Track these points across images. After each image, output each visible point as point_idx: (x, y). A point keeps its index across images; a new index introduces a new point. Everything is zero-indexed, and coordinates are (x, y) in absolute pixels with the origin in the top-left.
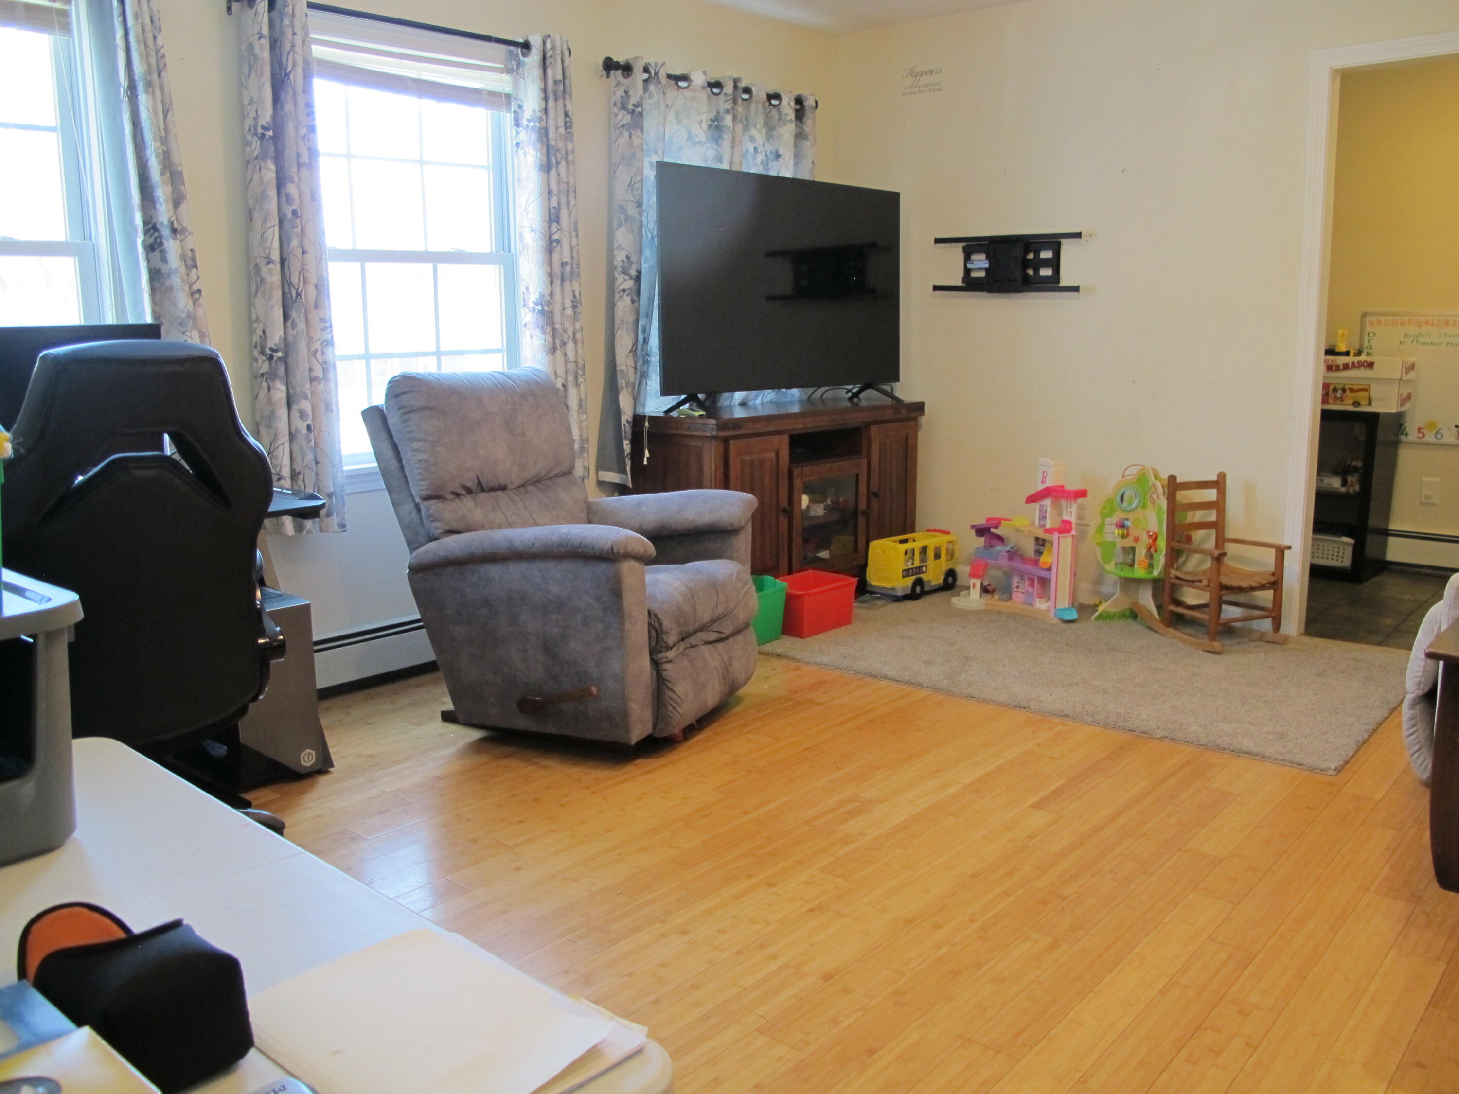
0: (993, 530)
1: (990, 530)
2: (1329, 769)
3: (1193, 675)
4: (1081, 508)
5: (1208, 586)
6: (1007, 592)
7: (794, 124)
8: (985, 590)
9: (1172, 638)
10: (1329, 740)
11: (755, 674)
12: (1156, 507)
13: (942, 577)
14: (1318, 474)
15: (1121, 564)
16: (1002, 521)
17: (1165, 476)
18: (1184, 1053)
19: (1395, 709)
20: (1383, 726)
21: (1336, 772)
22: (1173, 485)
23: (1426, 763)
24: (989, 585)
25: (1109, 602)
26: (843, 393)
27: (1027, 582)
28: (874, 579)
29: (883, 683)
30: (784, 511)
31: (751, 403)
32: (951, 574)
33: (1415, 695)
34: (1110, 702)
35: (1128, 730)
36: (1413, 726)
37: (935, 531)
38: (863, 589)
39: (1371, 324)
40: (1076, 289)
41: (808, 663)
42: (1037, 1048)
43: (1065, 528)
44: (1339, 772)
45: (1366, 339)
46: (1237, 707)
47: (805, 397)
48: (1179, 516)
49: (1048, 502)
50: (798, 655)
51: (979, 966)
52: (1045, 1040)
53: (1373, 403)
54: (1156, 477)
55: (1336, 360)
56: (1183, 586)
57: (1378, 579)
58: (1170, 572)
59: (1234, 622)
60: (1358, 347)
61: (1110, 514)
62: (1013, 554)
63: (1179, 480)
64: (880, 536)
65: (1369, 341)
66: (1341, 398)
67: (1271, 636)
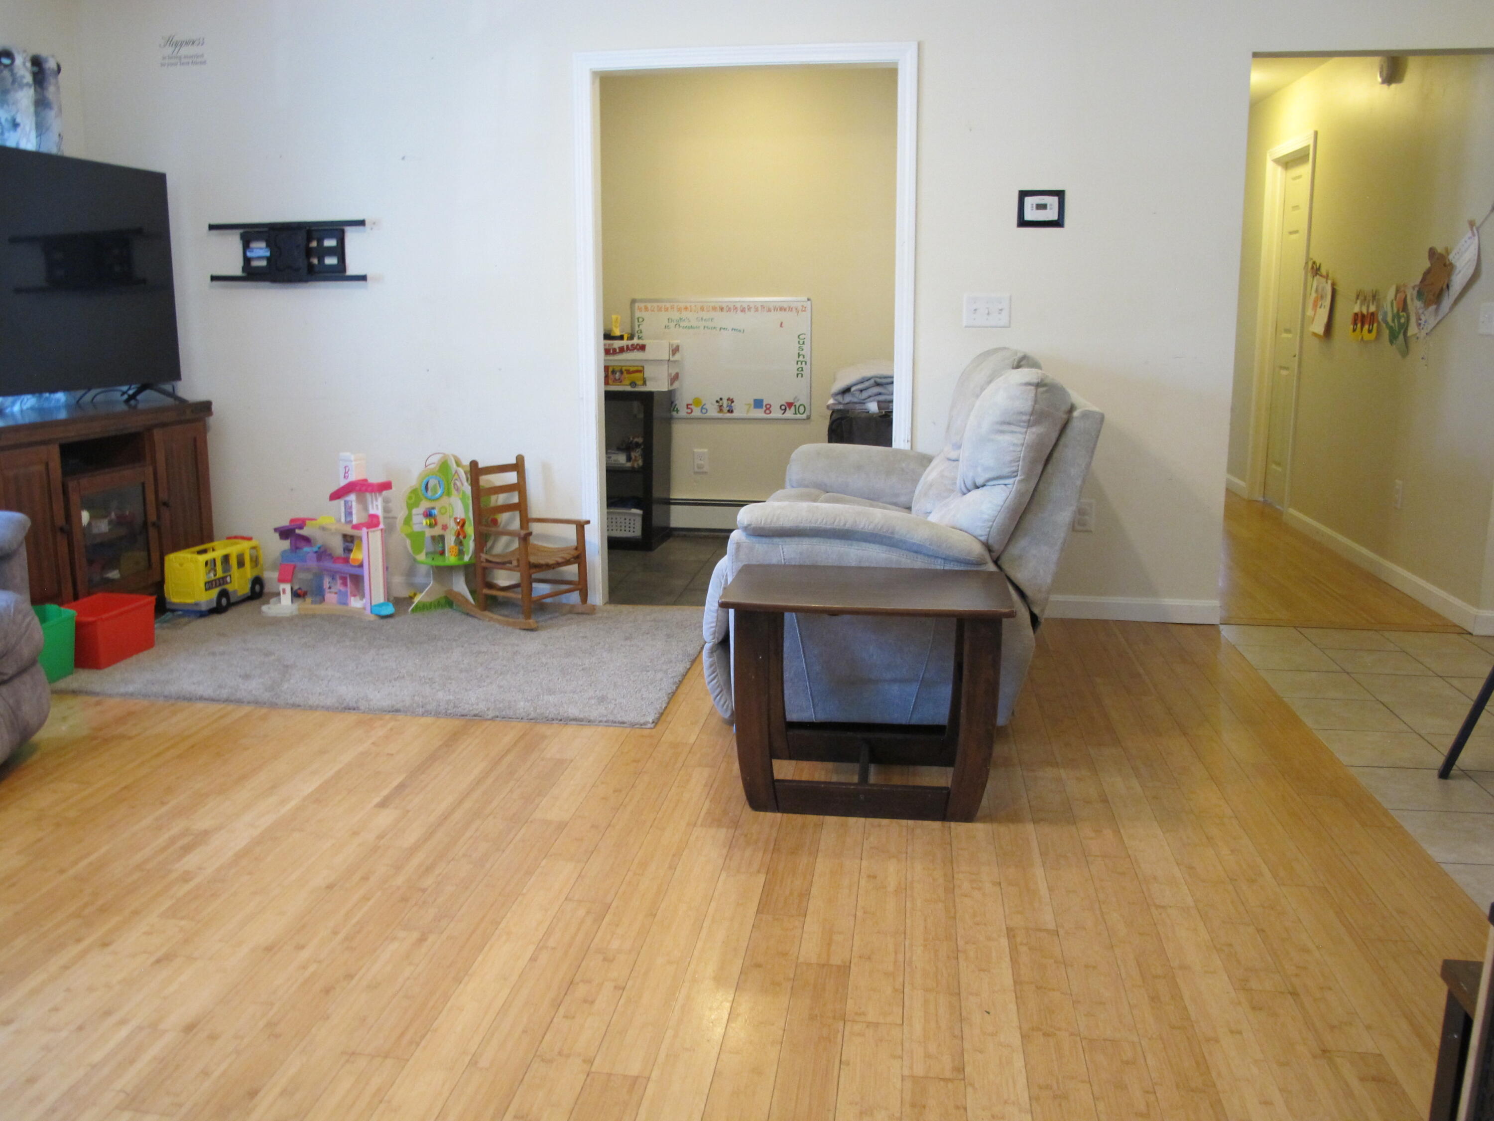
0: (298, 531)
1: (295, 531)
2: (648, 722)
3: (514, 653)
4: (386, 501)
5: (518, 566)
6: (319, 594)
7: (33, 88)
8: (297, 595)
9: (489, 621)
10: (644, 696)
11: (50, 715)
12: (461, 494)
13: (249, 586)
14: (607, 453)
15: (432, 553)
16: (308, 522)
17: (466, 462)
18: (562, 1010)
19: (695, 660)
20: (687, 677)
21: (654, 724)
22: (475, 471)
23: (727, 703)
24: (300, 589)
25: (423, 594)
26: (118, 395)
27: (339, 582)
28: (175, 595)
29: (200, 705)
30: (62, 529)
31: (8, 411)
32: (257, 581)
33: (711, 644)
34: (438, 691)
35: (460, 716)
36: (713, 672)
37: (236, 537)
38: (162, 607)
39: (640, 309)
40: (363, 278)
41: (111, 696)
42: (423, 1043)
43: (372, 522)
44: (656, 723)
45: (636, 324)
46: (558, 679)
47: (73, 401)
48: (483, 500)
49: (352, 497)
50: (98, 689)
51: (349, 977)
52: (430, 1033)
53: (648, 383)
54: (458, 463)
55: (613, 344)
56: (493, 568)
57: (664, 545)
58: (480, 557)
59: (544, 598)
60: (630, 331)
61: (416, 504)
62: (323, 554)
63: (481, 465)
64: (176, 548)
65: (639, 326)
66: (619, 379)
67: (581, 609)
